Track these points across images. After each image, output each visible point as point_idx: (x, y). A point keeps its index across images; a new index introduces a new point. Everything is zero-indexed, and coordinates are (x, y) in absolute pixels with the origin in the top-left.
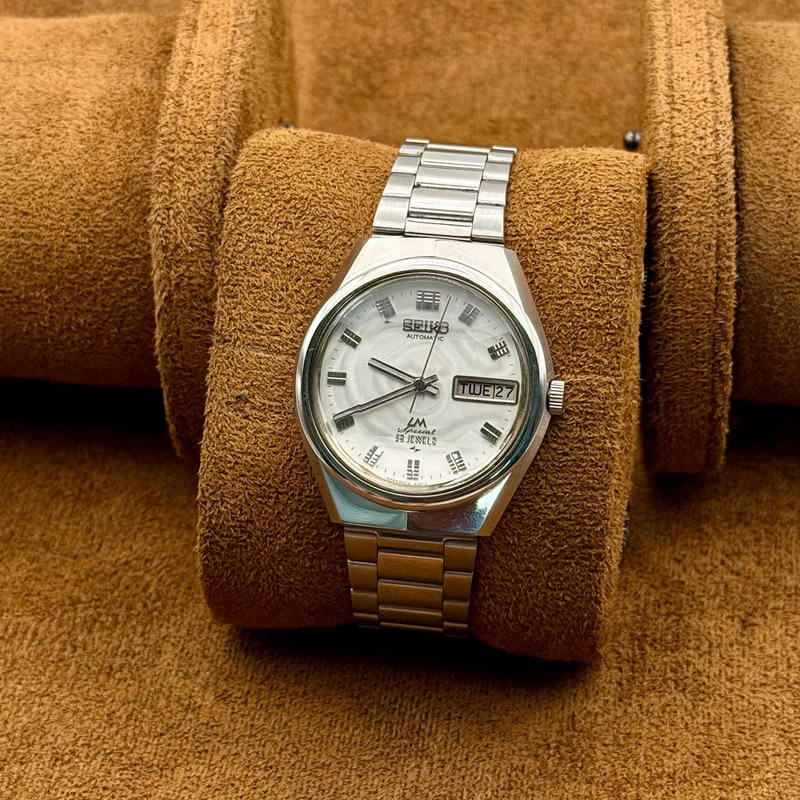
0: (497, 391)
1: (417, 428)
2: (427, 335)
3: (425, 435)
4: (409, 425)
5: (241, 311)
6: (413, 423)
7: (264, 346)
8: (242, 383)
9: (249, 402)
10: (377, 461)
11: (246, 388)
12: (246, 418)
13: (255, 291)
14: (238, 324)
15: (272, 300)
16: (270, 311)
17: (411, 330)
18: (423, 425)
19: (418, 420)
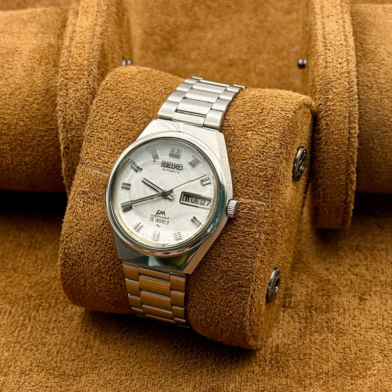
0: (203, 202)
1: (161, 215)
2: (172, 170)
3: (164, 219)
4: (157, 213)
5: (92, 150)
6: (159, 213)
7: (100, 168)
8: (86, 185)
9: (88, 195)
10: (139, 229)
11: (88, 188)
12: (86, 202)
13: (100, 140)
14: (90, 155)
15: (107, 146)
16: (105, 151)
17: (165, 166)
18: (164, 214)
19: (162, 212)
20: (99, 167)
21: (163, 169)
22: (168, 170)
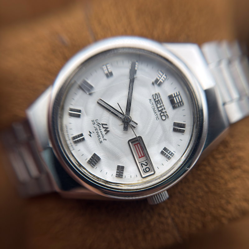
0: (144, 163)
1: (103, 130)
2: (156, 109)
3: (101, 136)
4: (102, 124)
6: (104, 126)
17: (155, 100)
18: (106, 132)
19: (107, 128)
21: (150, 100)
22: (153, 105)
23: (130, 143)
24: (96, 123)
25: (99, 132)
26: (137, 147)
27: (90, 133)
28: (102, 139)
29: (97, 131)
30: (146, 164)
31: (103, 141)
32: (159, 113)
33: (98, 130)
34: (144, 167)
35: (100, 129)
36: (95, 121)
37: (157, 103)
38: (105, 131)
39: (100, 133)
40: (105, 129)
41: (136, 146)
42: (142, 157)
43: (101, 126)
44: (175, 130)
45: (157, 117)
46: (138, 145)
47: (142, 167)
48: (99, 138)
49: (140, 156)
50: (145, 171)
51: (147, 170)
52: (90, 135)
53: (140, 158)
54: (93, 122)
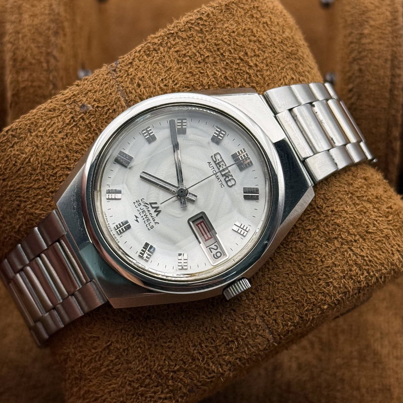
0: (213, 246)
1: (152, 211)
2: (219, 174)
3: (151, 219)
4: (151, 204)
5: (141, 66)
6: (153, 206)
7: (128, 97)
8: (95, 100)
9: (85, 114)
10: (112, 199)
11: (93, 106)
12: (74, 121)
13: (161, 66)
14: (131, 70)
15: (162, 80)
16: (154, 84)
17: (215, 162)
18: (157, 213)
19: (158, 208)
20: (130, 95)
21: (209, 163)
22: (213, 170)
23: (191, 223)
24: (142, 204)
25: (148, 214)
26: (200, 227)
27: (137, 217)
28: (153, 223)
29: (144, 213)
30: (215, 248)
31: (154, 225)
32: (222, 179)
33: (147, 212)
34: (214, 252)
35: (148, 211)
36: (140, 201)
37: (218, 166)
38: (155, 211)
39: (149, 216)
40: (155, 209)
41: (199, 225)
42: (209, 239)
43: (149, 206)
44: (246, 198)
45: (222, 184)
46: (202, 224)
47: (212, 252)
48: (149, 222)
49: (207, 238)
50: (216, 257)
51: (219, 254)
52: (137, 221)
53: (206, 240)
54: (138, 203)
